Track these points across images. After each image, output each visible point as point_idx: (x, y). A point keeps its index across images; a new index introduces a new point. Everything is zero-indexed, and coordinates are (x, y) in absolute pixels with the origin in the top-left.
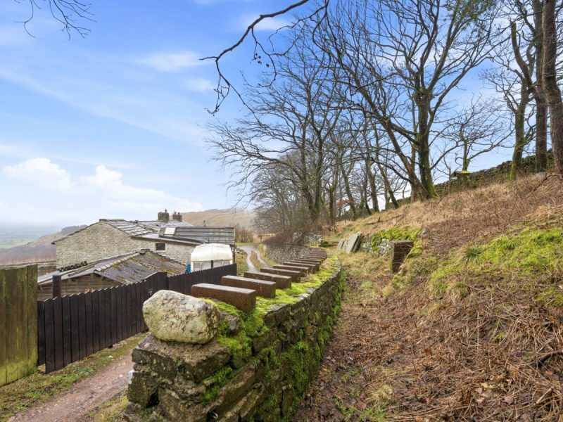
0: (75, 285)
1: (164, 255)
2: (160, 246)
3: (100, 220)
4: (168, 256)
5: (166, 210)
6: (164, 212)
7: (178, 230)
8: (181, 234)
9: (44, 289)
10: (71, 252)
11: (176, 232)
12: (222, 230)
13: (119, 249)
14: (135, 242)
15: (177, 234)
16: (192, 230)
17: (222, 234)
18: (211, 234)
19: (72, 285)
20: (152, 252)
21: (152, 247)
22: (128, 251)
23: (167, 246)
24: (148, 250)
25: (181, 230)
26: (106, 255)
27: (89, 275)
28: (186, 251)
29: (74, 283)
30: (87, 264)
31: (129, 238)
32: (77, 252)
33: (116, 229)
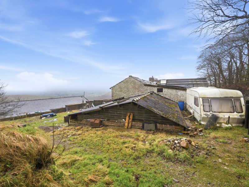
0: (121, 109)
1: (163, 95)
2: (160, 90)
3: (129, 76)
4: (165, 96)
5: (153, 77)
6: (152, 77)
7: (168, 81)
8: (170, 83)
9: (106, 110)
10: (117, 93)
11: (167, 82)
12: (197, 80)
13: (138, 91)
14: (146, 87)
15: (168, 83)
16: (177, 81)
17: (198, 83)
18: (189, 83)
19: (119, 109)
20: (155, 93)
21: (155, 90)
22: (142, 93)
23: (164, 90)
24: (153, 92)
25: (170, 81)
26: (132, 95)
27: (130, 103)
28: (176, 93)
29: (121, 108)
30: (124, 99)
31: (143, 86)
32: (120, 93)
33: (137, 81)
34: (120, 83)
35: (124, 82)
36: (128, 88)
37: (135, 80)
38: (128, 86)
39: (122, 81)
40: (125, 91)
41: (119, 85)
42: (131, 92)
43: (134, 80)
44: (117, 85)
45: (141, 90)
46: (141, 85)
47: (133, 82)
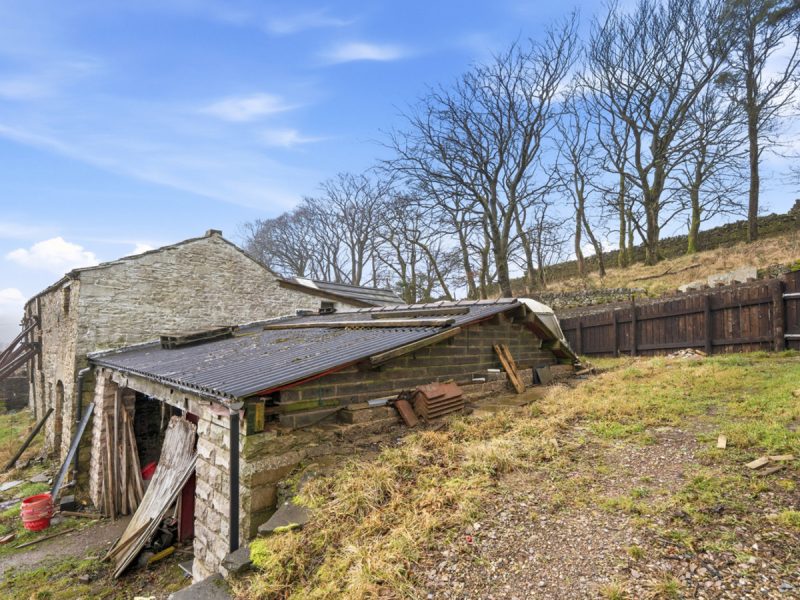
3: (209, 232)
13: (253, 307)
14: (286, 293)
21: (316, 308)
26: (224, 320)
31: (275, 285)
32: (148, 308)
33: (248, 260)
34: (156, 257)
35: (181, 256)
36: (204, 286)
37: (244, 257)
38: (202, 278)
39: (168, 248)
40: (182, 299)
41: (140, 261)
42: (219, 308)
43: (237, 256)
44: (129, 262)
45: (267, 301)
46: (266, 280)
47: (229, 264)
